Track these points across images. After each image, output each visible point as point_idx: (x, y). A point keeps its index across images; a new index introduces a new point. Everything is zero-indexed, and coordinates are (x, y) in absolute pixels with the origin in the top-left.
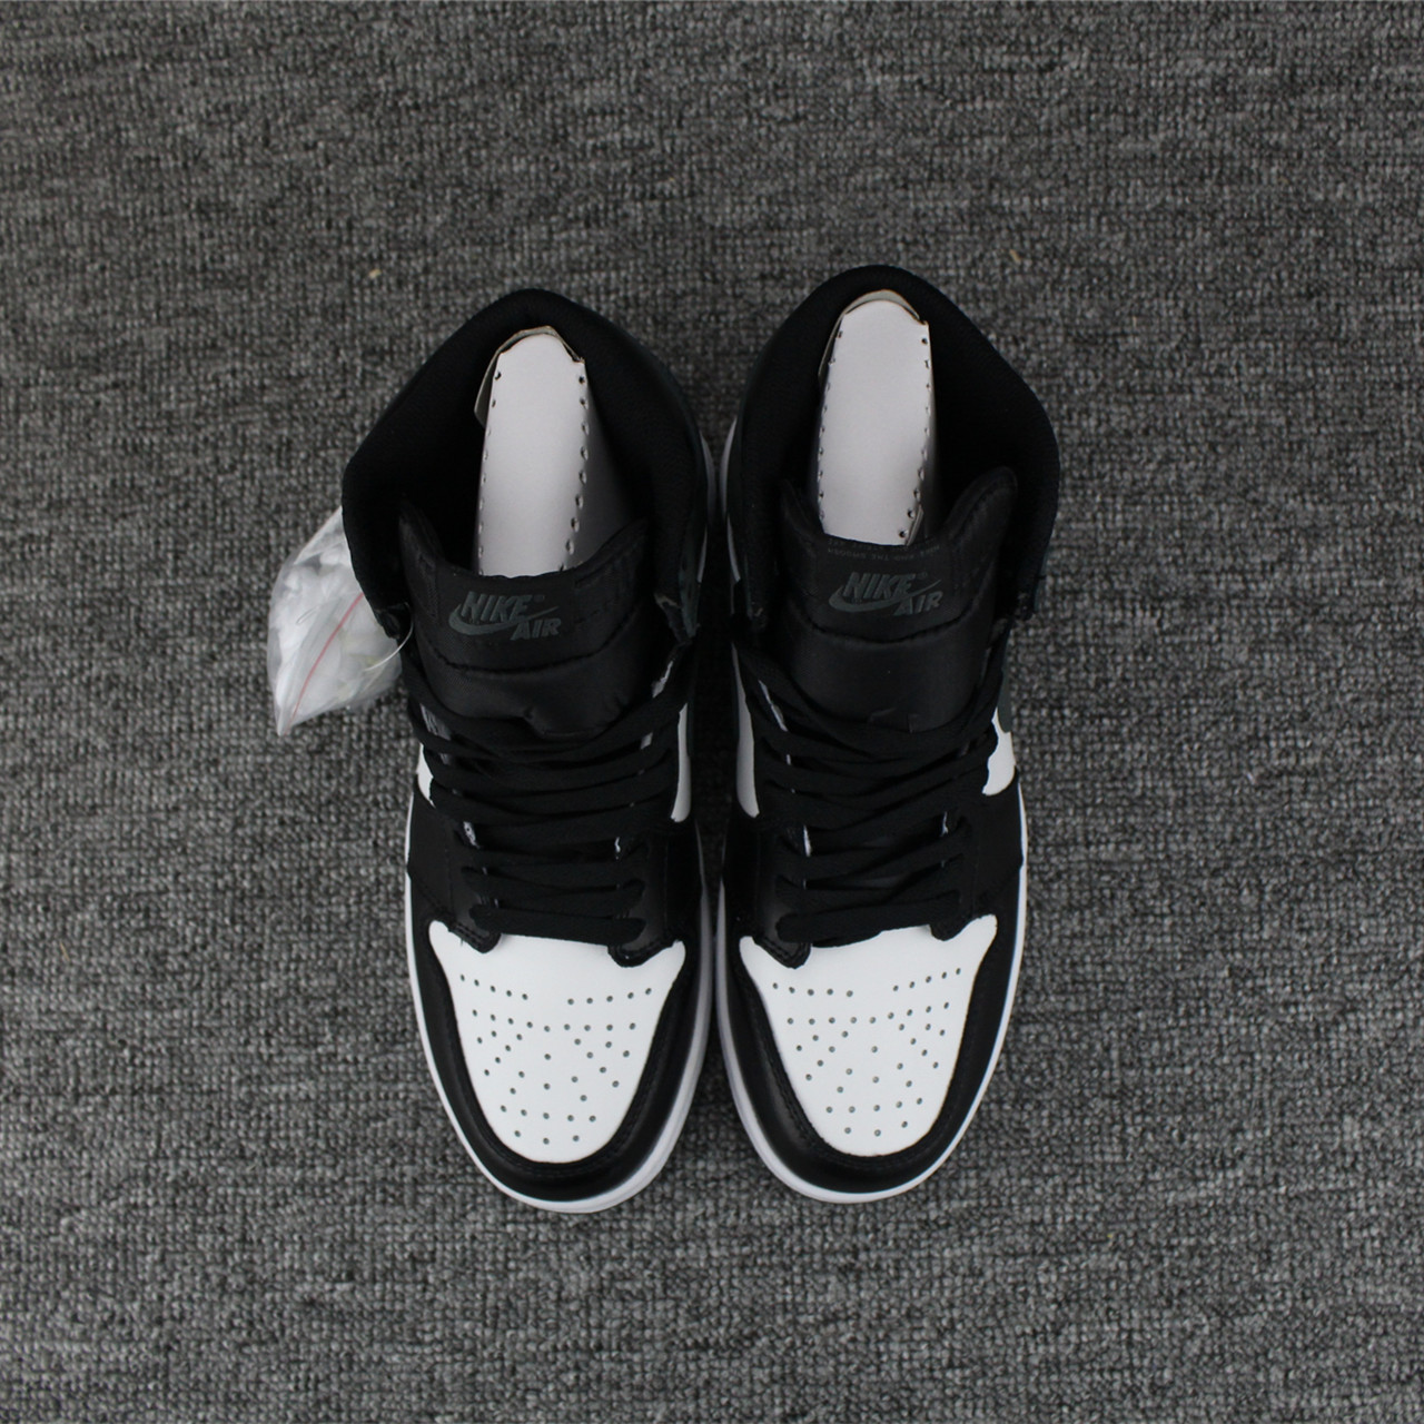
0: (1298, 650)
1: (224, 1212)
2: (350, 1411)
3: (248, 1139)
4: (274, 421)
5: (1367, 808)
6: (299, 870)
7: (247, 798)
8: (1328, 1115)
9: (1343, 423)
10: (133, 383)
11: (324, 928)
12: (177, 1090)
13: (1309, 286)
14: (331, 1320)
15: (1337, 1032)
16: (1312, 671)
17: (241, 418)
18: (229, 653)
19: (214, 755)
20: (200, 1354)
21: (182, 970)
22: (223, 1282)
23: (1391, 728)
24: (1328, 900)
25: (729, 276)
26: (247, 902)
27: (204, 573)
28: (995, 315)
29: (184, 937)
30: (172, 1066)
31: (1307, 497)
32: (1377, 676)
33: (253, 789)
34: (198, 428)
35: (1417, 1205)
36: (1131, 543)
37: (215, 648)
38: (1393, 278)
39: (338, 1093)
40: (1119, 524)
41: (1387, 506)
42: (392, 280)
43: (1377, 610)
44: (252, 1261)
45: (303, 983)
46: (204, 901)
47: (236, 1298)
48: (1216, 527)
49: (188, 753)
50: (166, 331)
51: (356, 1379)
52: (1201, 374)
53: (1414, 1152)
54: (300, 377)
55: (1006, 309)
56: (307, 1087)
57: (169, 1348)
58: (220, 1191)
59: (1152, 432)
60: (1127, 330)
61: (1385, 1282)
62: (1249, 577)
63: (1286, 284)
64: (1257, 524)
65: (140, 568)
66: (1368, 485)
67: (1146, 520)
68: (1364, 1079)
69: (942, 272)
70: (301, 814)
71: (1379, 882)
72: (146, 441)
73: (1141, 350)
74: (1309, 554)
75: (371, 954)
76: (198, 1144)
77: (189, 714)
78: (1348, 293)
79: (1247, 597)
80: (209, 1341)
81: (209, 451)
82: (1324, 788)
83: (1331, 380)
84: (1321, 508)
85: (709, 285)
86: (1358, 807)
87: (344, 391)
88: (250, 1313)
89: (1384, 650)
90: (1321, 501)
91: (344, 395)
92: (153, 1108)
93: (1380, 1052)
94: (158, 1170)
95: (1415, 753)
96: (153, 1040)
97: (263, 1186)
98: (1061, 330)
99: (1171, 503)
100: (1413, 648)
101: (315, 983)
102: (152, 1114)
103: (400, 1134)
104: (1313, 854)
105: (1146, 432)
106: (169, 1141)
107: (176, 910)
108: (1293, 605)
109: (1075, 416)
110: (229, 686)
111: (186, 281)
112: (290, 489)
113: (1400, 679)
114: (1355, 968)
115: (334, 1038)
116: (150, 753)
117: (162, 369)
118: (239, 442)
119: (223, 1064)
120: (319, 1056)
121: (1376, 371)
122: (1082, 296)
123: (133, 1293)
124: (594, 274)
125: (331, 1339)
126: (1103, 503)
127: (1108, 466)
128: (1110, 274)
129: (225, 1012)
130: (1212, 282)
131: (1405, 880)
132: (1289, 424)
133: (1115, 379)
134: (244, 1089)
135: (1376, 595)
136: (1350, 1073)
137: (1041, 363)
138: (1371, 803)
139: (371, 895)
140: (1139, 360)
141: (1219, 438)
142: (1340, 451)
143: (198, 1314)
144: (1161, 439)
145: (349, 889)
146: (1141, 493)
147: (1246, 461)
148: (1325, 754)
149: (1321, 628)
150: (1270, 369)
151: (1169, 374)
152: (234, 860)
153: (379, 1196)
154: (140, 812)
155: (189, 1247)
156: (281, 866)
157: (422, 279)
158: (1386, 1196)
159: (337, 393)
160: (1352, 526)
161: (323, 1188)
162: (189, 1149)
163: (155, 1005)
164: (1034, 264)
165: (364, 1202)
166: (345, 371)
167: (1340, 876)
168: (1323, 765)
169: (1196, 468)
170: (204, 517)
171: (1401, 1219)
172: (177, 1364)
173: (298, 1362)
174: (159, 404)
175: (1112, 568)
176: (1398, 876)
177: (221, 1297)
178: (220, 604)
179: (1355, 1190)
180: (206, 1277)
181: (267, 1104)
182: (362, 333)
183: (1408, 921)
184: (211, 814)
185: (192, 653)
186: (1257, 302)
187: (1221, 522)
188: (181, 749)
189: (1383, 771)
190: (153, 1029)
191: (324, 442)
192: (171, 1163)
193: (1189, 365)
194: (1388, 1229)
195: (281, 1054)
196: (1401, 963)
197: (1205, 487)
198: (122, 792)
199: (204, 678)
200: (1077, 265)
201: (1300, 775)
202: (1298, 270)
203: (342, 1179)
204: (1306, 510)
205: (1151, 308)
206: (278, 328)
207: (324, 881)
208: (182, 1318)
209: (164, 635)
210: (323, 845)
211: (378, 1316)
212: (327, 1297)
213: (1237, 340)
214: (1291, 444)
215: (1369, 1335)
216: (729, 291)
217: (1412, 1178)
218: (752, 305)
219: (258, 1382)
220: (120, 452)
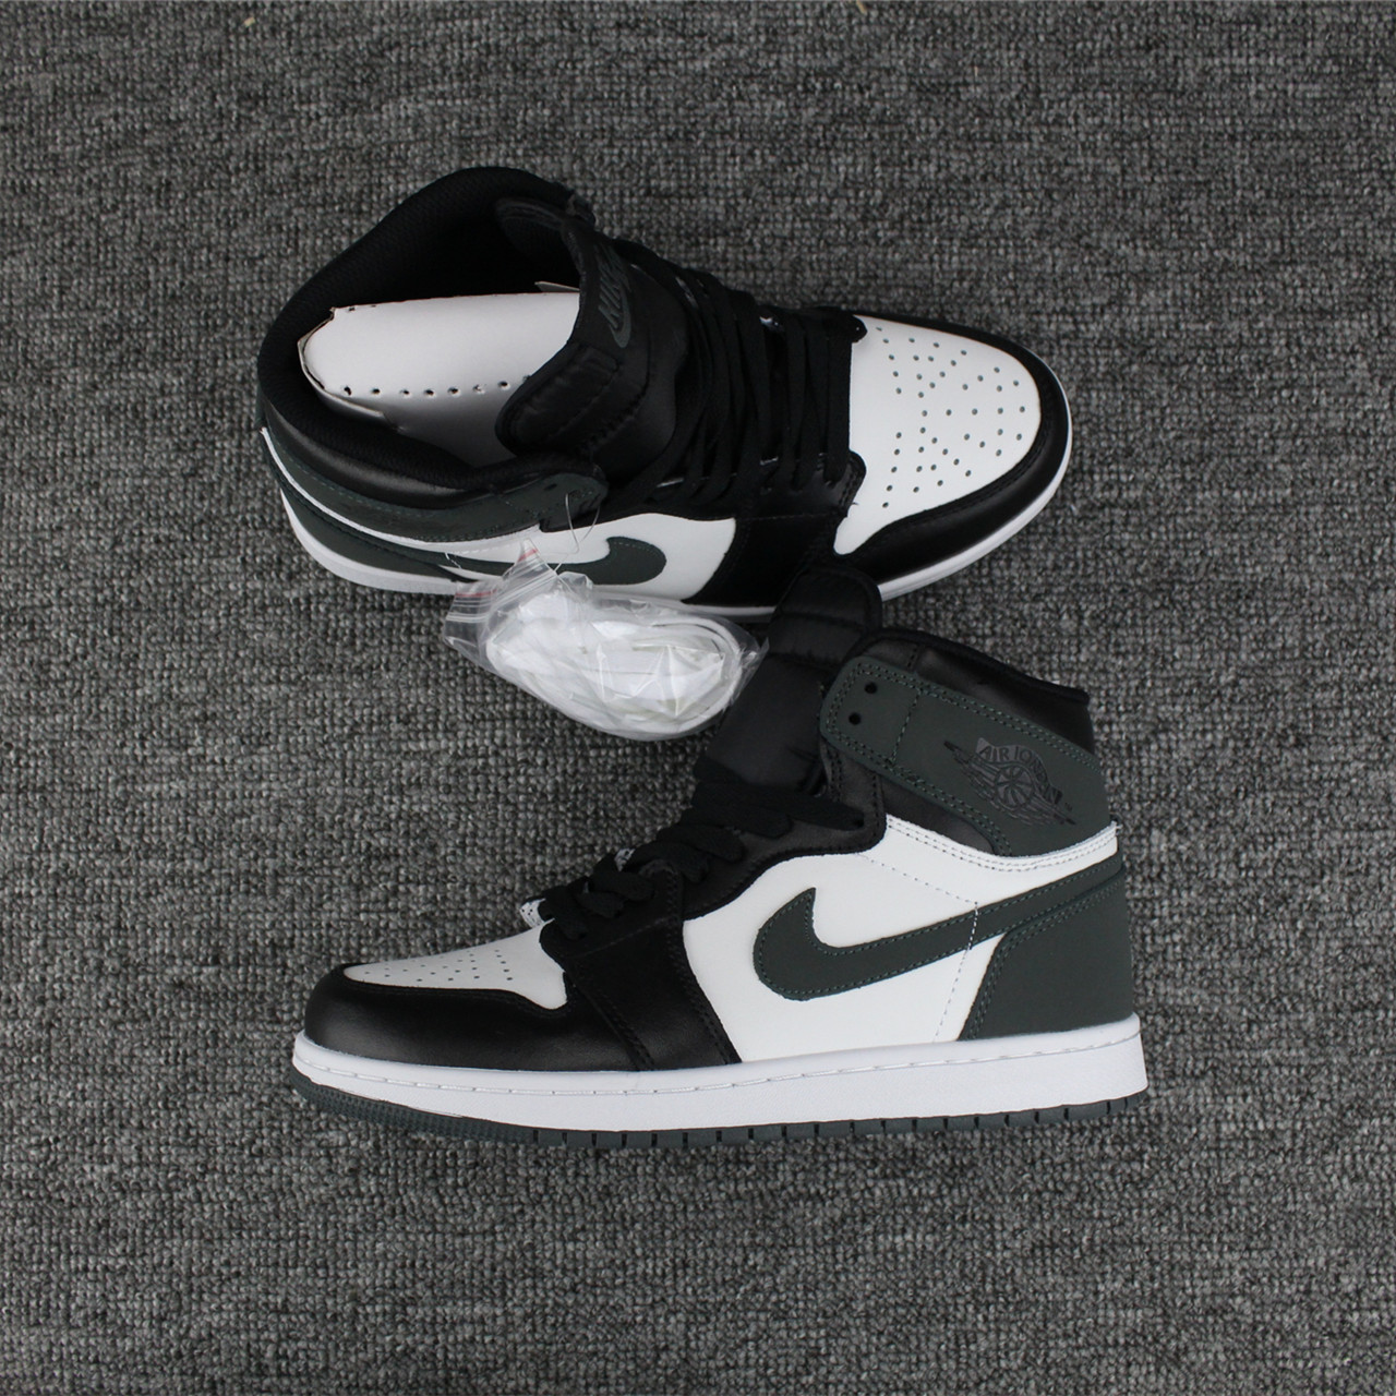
0: (1124, 389)
1: (101, 901)
2: (216, 1083)
3: (123, 833)
4: (154, 163)
5: (1186, 540)
6: (173, 585)
7: (125, 518)
8: (1137, 828)
9: (1177, 172)
10: (21, 127)
11: (195, 638)
12: (59, 789)
13: (1148, 38)
14: (198, 999)
15: (1149, 751)
16: (1137, 409)
17: (123, 161)
18: (110, 382)
19: (95, 478)
20: (79, 1031)
21: (65, 678)
22: (100, 965)
23: (1212, 465)
24: (1144, 626)
25: (586, 25)
26: (124, 615)
27: (87, 308)
28: (841, 64)
29: (66, 648)
30: (55, 767)
31: (1139, 243)
32: (1200, 415)
33: (132, 511)
34: (83, 170)
35: (1219, 915)
36: (966, 284)
37: (96, 378)
38: (1231, 31)
39: (206, 791)
40: (955, 266)
41: (1216, 253)
42: (266, 28)
43: (1202, 352)
44: (126, 947)
45: (175, 690)
46: (85, 614)
47: (111, 980)
48: (1049, 270)
49: (71, 476)
50: (52, 77)
51: (220, 1054)
52: (1039, 123)
53: (1217, 865)
54: (179, 121)
55: (852, 58)
56: (178, 786)
57: (51, 1025)
58: (97, 881)
59: (990, 178)
60: (969, 79)
61: (1184, 984)
62: (1079, 318)
63: (1125, 37)
64: (1089, 268)
65: (27, 303)
66: (1199, 233)
67: (981, 262)
68: (1172, 795)
69: (790, 22)
70: (175, 533)
71: (1194, 610)
72: (34, 182)
73: (982, 99)
74: (1139, 298)
75: (238, 663)
76: (78, 838)
77: (72, 440)
78: (1186, 46)
79: (1077, 338)
80: (87, 1019)
81: (93, 192)
82: (1145, 520)
83: (1167, 130)
84: (1152, 254)
85: (567, 33)
86: (1177, 540)
87: (220, 135)
88: (125, 994)
89: (1208, 391)
90: (1152, 247)
91: (220, 138)
92: (37, 805)
93: (1189, 771)
94: (40, 863)
95: (1234, 490)
96: (37, 743)
97: (137, 877)
98: (904, 80)
99: (1006, 247)
100: (1237, 389)
101: (186, 690)
102: (35, 811)
103: (262, 829)
104: (1131, 582)
105: (984, 178)
106: (51, 836)
107: (59, 622)
108: (1121, 346)
109: (916, 162)
110: (109, 414)
111: (70, 29)
112: (169, 228)
113: (1222, 418)
114: (1168, 691)
115: (204, 741)
116: (36, 476)
117: (49, 113)
118: (121, 183)
119: (100, 764)
120: (189, 757)
121: (1211, 122)
122: (925, 47)
123: (18, 975)
124: (458, 22)
125: (197, 1017)
126: (940, 246)
127: (946, 210)
128: (953, 24)
129: (103, 717)
130: (1053, 33)
131: (1220, 609)
132: (1124, 172)
133: (956, 127)
134: (120, 788)
135: (1203, 339)
136: (1159, 790)
137: (885, 111)
138: (1189, 535)
139: (239, 608)
140: (980, 109)
141: (1055, 185)
142: (1172, 199)
143: (77, 994)
144: (999, 185)
145: (219, 602)
146: (977, 237)
147: (1081, 207)
148: (1147, 488)
149: (1147, 368)
150: (1107, 120)
151: (1008, 123)
152: (113, 576)
153: (242, 887)
154: (26, 531)
155: (69, 933)
156: (156, 582)
157: (294, 27)
158: (1189, 905)
159: (213, 137)
160: (1181, 272)
161: (191, 879)
162: (69, 843)
163: (39, 711)
164: (881, 15)
165: (229, 893)
166: (222, 115)
167: (1157, 604)
168: (1144, 498)
169: (1032, 213)
170: (88, 255)
171: (1202, 926)
172: (58, 1040)
173: (168, 1038)
174: (46, 149)
175: (947, 307)
176: (1213, 605)
177: (98, 979)
178: (102, 336)
179: (1160, 899)
180: (85, 961)
181: (141, 802)
182: (238, 79)
183: (1221, 648)
184: (92, 533)
185: (75, 383)
186: (1096, 53)
187: (1054, 265)
188: (65, 473)
189: (1202, 506)
190: (37, 732)
191: (201, 184)
192: (52, 856)
193: (1029, 114)
194: (1189, 936)
195: (154, 755)
196: (1213, 687)
197: (1039, 232)
198: (10, 512)
199: (86, 406)
200: (922, 16)
201: (1122, 508)
202: (1137, 22)
203: (209, 871)
204: (1137, 255)
205: (993, 59)
206: (158, 75)
207: (196, 595)
208: (63, 998)
209: (50, 366)
210: (195, 562)
211: (240, 997)
212: (195, 979)
213: (1075, 91)
214: (1125, 192)
215: (1168, 1033)
216: (586, 40)
217: (1215, 889)
218: (607, 53)
219: (132, 1056)
220: (11, 194)
